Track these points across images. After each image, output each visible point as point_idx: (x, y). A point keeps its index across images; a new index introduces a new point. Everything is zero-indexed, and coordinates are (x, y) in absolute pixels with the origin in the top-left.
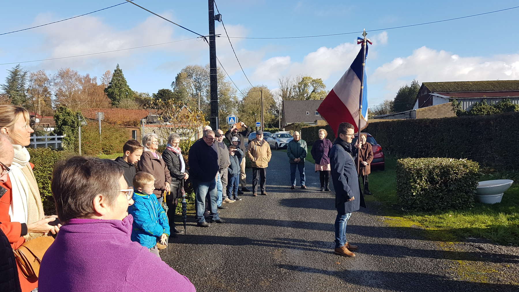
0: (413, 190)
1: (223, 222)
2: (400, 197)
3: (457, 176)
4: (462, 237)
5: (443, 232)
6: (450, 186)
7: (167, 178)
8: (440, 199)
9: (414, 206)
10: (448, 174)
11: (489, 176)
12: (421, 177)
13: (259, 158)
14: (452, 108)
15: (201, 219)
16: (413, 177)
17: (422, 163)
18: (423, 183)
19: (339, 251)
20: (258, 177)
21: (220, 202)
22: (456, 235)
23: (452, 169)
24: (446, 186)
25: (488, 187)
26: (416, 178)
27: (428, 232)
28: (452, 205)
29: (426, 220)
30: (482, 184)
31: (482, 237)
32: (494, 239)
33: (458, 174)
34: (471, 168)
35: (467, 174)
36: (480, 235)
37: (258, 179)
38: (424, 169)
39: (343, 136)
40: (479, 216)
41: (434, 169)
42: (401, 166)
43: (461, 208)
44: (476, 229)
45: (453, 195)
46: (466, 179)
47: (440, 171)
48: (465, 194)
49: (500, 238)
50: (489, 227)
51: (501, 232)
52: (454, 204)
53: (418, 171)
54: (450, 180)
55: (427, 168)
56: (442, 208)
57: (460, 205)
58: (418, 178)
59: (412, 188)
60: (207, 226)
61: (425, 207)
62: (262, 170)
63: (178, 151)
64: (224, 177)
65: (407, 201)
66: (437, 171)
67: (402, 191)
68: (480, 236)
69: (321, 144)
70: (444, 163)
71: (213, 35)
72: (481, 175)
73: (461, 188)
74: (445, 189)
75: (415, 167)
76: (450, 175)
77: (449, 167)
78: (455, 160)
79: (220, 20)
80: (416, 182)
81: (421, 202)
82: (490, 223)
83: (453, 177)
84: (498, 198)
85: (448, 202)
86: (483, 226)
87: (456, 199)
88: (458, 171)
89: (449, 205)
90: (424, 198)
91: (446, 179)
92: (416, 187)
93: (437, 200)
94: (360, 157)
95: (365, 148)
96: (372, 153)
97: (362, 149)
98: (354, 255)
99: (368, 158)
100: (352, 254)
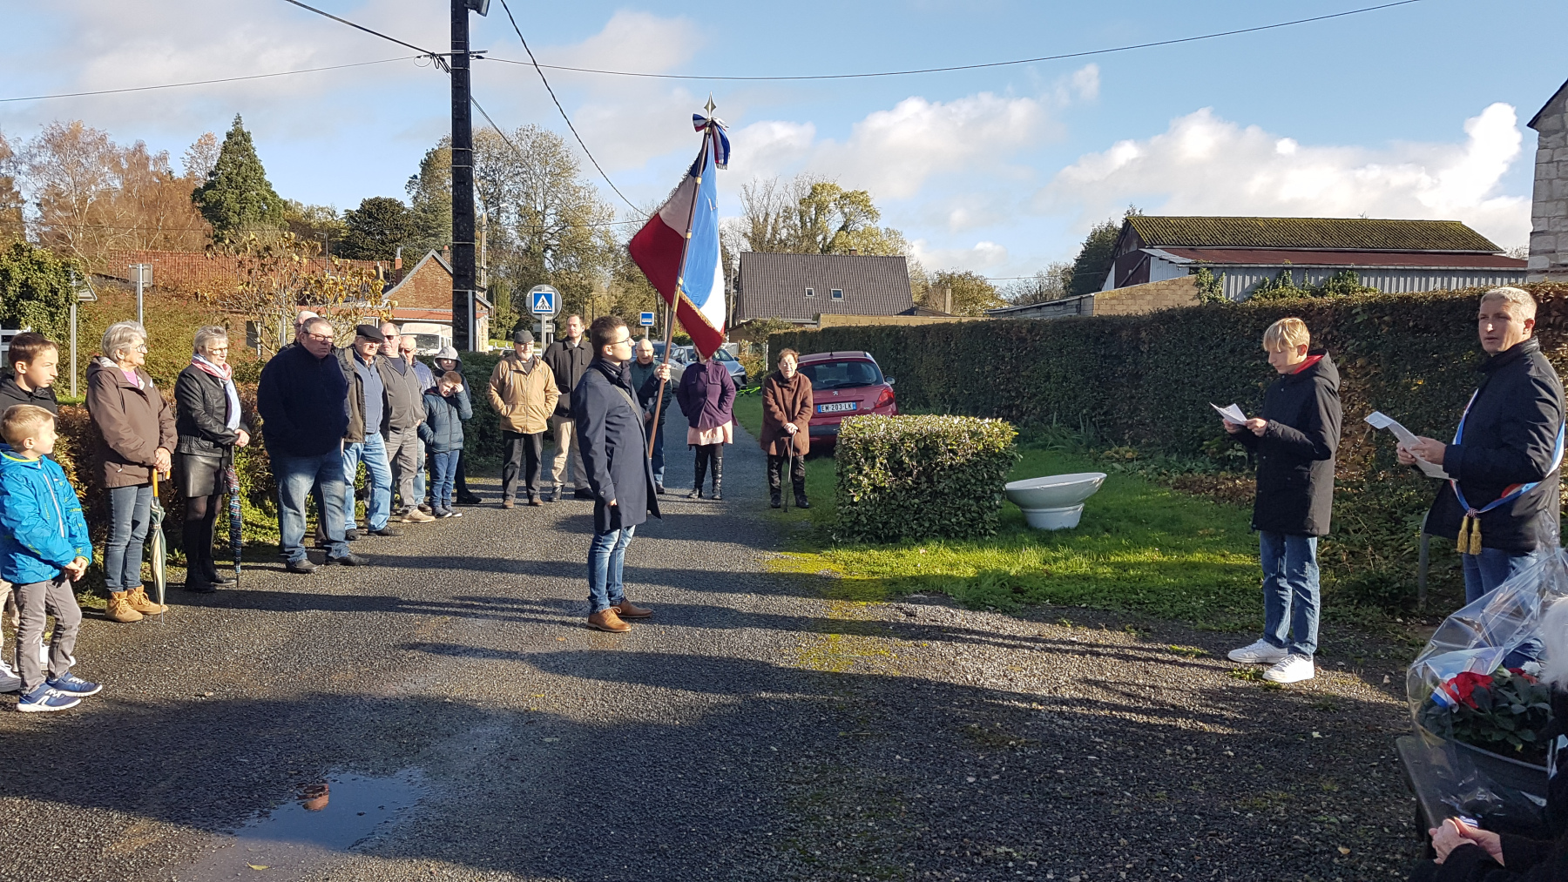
0: (854, 491)
1: (360, 564)
3: (954, 459)
6: (939, 482)
7: (165, 438)
8: (915, 513)
9: (857, 528)
10: (936, 453)
12: (874, 458)
13: (519, 406)
14: (1195, 291)
15: (293, 552)
16: (856, 459)
17: (883, 427)
18: (878, 474)
19: (596, 623)
20: (517, 457)
21: (383, 517)
23: (943, 442)
24: (930, 480)
26: (863, 460)
28: (942, 529)
29: (862, 560)
33: (956, 454)
34: (991, 439)
35: (978, 454)
37: (518, 463)
38: (882, 440)
41: (902, 440)
45: (944, 504)
46: (976, 464)
47: (916, 446)
53: (866, 445)
54: (938, 469)
55: (888, 437)
56: (916, 534)
57: (960, 527)
58: (866, 460)
59: (852, 485)
60: (308, 571)
61: (880, 532)
62: (528, 439)
63: (225, 374)
64: (403, 452)
66: (910, 445)
68: (940, 592)
69: (702, 374)
71: (462, 52)
73: (965, 487)
74: (926, 490)
76: (939, 454)
77: (937, 437)
79: (484, 10)
80: (860, 473)
81: (871, 519)
83: (946, 459)
84: (1069, 516)
85: (933, 521)
87: (950, 513)
88: (959, 446)
89: (934, 528)
90: (878, 511)
91: (930, 464)
92: (859, 484)
93: (907, 516)
94: (781, 410)
95: (792, 386)
96: (810, 401)
97: (785, 390)
98: (628, 628)
99: (799, 413)
100: (623, 625)
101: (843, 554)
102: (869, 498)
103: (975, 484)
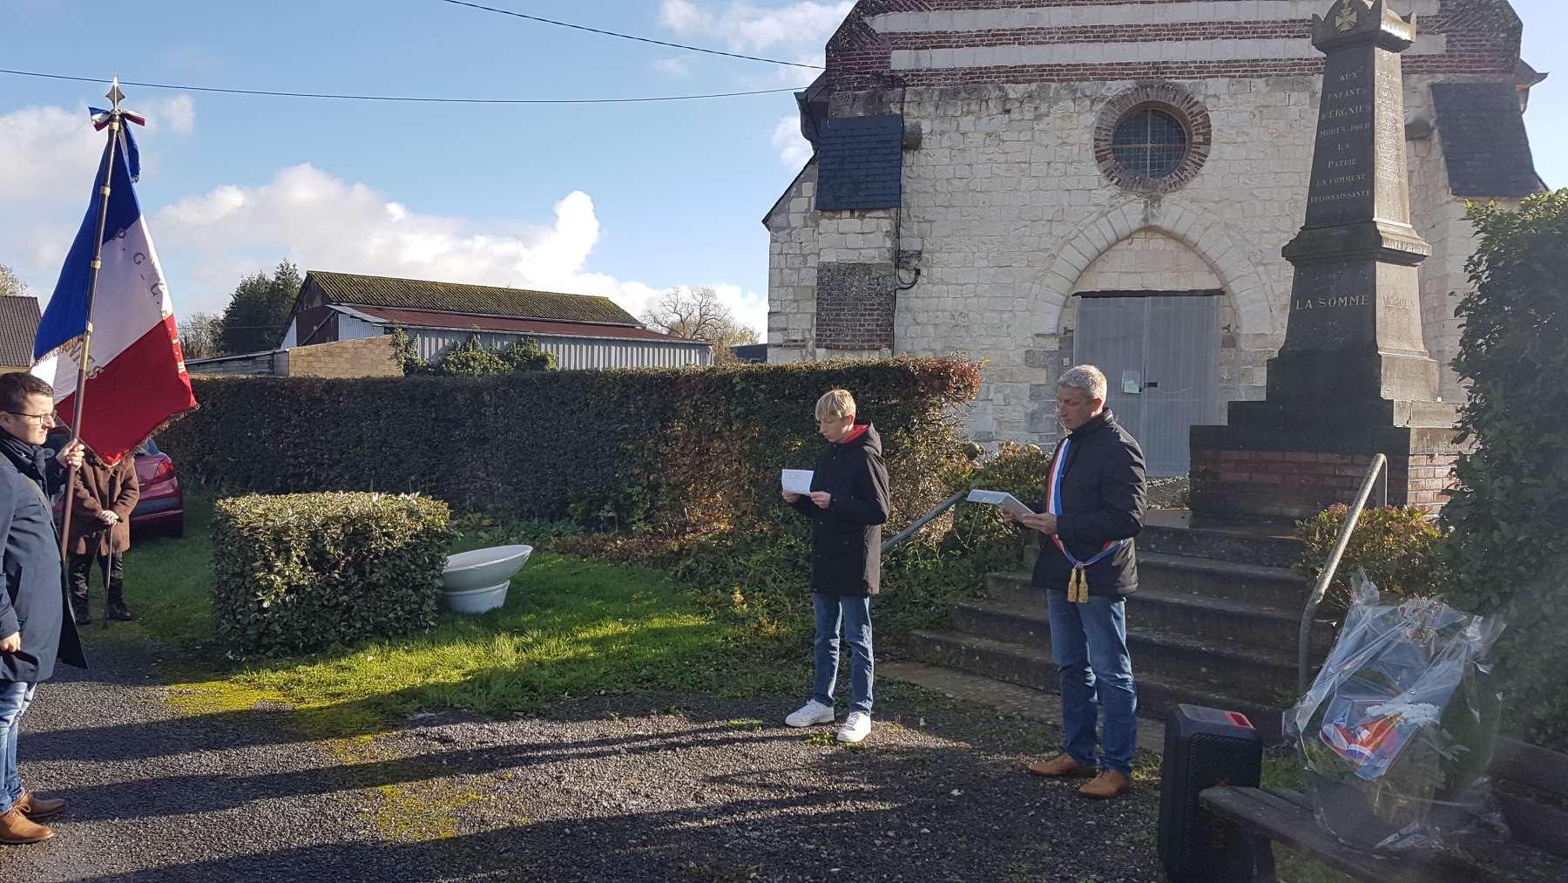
0: (263, 594)
2: (223, 617)
3: (390, 544)
4: (397, 715)
5: (345, 710)
6: (372, 572)
8: (344, 613)
9: (265, 641)
11: (480, 537)
12: (288, 551)
14: (392, 351)
16: (264, 553)
17: (290, 511)
18: (294, 569)
22: (383, 713)
23: (377, 525)
24: (361, 573)
25: (472, 567)
26: (273, 554)
27: (303, 715)
28: (376, 627)
29: (300, 680)
30: (456, 562)
31: (452, 706)
32: (481, 708)
33: (392, 538)
34: (429, 518)
35: (417, 537)
36: (446, 702)
38: (298, 527)
40: (447, 650)
41: (325, 525)
42: (228, 521)
43: (400, 631)
44: (436, 686)
46: (415, 549)
47: (342, 531)
48: (414, 591)
49: (494, 703)
50: (469, 677)
51: (498, 686)
52: (382, 622)
53: (280, 539)
54: (371, 557)
55: (304, 522)
56: (348, 638)
57: (398, 622)
58: (278, 554)
59: (259, 587)
61: (297, 642)
65: (246, 630)
66: (335, 530)
67: (229, 598)
68: (445, 706)
70: (355, 509)
72: (455, 536)
73: (403, 575)
74: (356, 583)
75: (270, 523)
76: (372, 540)
77: (369, 519)
78: (386, 498)
80: (270, 570)
82: (472, 665)
84: (495, 596)
85: (365, 620)
86: (456, 677)
87: (386, 608)
88: (395, 528)
89: (368, 628)
90: (296, 616)
91: (361, 553)
92: (270, 585)
93: (333, 618)
96: (135, 482)
97: (98, 468)
98: (50, 834)
99: (119, 497)
100: (41, 831)
103: (415, 571)
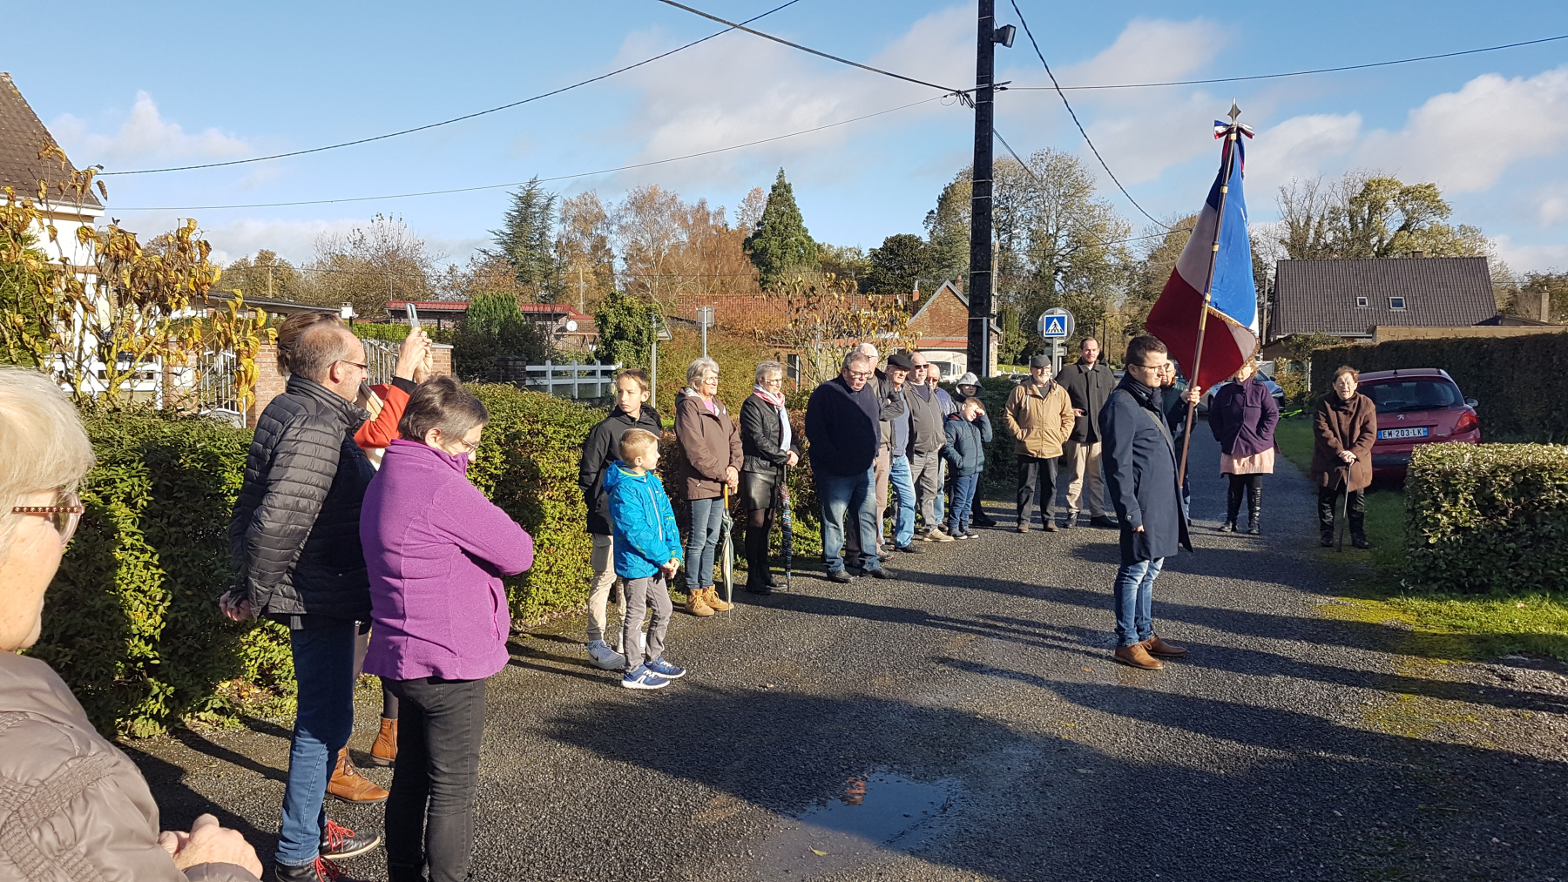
0: (1430, 531)
1: (890, 577)
3: (1563, 497)
6: (1544, 524)
7: (734, 458)
8: (1511, 560)
9: (1432, 574)
12: (1456, 493)
13: (1035, 430)
15: (833, 563)
16: (1432, 494)
17: (1468, 457)
19: (1124, 656)
20: (1032, 482)
21: (907, 535)
23: (1550, 476)
24: (1531, 521)
26: (1441, 495)
28: (1545, 580)
29: (1441, 611)
37: (1033, 488)
38: (1468, 472)
39: (1136, 370)
41: (1493, 473)
45: (1550, 550)
47: (1512, 480)
53: (1447, 478)
54: (1542, 508)
55: (1473, 468)
56: (1513, 584)
58: (1446, 495)
59: (1426, 524)
60: (846, 581)
61: (1462, 580)
62: (1043, 464)
63: (779, 402)
64: (925, 474)
65: (1415, 562)
66: (1504, 478)
69: (1239, 396)
70: (1528, 459)
71: (987, 85)
74: (1526, 533)
75: (1442, 467)
76: (1544, 491)
77: (1542, 471)
79: (1009, 42)
80: (1438, 510)
81: (1451, 564)
85: (1534, 570)
89: (1536, 579)
90: (1461, 556)
91: (1531, 503)
92: (1437, 522)
93: (1499, 563)
94: (1335, 435)
95: (1351, 409)
96: (1373, 425)
97: (1341, 413)
98: (1160, 666)
99: (1358, 440)
100: (1154, 662)
101: (1416, 603)
102: (1449, 539)
